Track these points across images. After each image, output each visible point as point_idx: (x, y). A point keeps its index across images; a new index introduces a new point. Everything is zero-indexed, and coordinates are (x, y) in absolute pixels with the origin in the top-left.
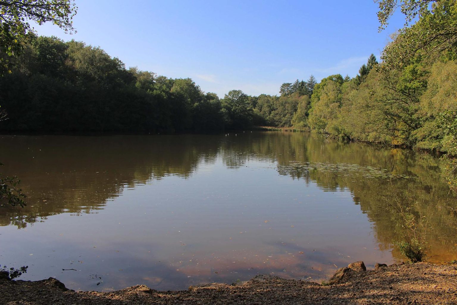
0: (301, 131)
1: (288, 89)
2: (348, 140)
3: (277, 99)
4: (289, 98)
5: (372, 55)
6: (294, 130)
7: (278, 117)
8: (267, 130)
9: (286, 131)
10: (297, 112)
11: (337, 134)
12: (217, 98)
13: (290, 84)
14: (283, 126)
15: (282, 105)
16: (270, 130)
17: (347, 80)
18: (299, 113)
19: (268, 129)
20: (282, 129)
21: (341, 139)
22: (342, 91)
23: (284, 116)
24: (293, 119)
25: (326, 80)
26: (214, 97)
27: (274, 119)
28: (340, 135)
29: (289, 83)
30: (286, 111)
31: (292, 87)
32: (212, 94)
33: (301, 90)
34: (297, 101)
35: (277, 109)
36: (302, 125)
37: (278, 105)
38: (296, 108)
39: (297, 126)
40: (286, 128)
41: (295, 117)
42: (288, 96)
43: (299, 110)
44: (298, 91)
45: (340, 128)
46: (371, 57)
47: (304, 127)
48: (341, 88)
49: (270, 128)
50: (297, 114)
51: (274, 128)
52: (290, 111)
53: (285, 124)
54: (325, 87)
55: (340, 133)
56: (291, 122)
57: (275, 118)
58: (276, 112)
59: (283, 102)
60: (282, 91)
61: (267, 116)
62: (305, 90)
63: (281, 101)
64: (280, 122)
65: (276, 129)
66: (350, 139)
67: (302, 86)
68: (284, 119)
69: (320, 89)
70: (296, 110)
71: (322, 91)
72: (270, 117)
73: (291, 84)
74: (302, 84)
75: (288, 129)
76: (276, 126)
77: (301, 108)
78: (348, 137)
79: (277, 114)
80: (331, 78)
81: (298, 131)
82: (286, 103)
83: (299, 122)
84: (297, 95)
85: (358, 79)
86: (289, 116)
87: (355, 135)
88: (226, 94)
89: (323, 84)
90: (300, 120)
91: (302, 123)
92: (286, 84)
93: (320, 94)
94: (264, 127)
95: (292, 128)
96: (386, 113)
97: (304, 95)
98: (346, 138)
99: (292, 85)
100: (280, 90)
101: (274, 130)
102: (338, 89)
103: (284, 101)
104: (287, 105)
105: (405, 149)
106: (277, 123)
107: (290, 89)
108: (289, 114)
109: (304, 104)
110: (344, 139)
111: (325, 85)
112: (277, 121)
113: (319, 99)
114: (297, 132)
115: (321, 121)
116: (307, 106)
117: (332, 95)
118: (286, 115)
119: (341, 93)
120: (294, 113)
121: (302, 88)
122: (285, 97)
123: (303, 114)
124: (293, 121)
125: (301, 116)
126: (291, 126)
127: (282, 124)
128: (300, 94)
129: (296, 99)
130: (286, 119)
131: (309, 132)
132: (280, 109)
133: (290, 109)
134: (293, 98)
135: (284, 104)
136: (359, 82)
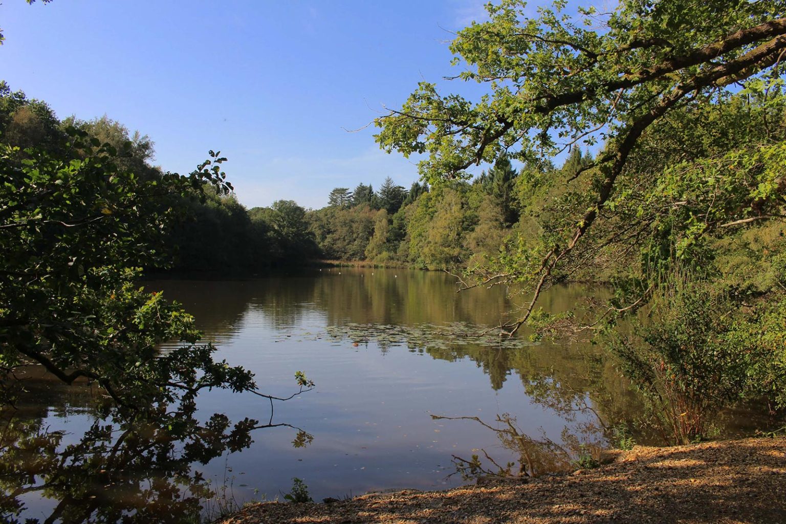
0: (387, 267)
1: (344, 197)
4: (353, 213)
6: (375, 265)
7: (339, 244)
8: (332, 266)
9: (363, 267)
10: (374, 236)
13: (346, 190)
14: (349, 259)
15: (345, 225)
16: (338, 266)
18: (378, 237)
19: (335, 264)
20: (353, 264)
22: (471, 206)
23: (349, 242)
24: (369, 247)
27: (332, 248)
29: (345, 188)
30: (355, 235)
31: (352, 194)
33: (370, 201)
34: (370, 219)
35: (337, 231)
36: (387, 256)
37: (337, 224)
38: (372, 230)
39: (379, 258)
40: (356, 263)
41: (371, 245)
42: (351, 211)
43: (377, 233)
44: (365, 203)
48: (468, 201)
49: (336, 262)
50: (375, 240)
52: (361, 235)
53: (353, 254)
56: (365, 252)
57: (335, 247)
58: (336, 236)
60: (334, 201)
61: (319, 243)
62: (377, 200)
64: (343, 252)
65: (345, 264)
67: (369, 193)
68: (351, 248)
70: (371, 233)
71: (438, 205)
72: (325, 244)
73: (349, 189)
74: (371, 190)
75: (364, 263)
76: (340, 259)
77: (380, 229)
79: (337, 239)
82: (352, 221)
83: (380, 253)
84: (366, 209)
86: (360, 243)
90: (380, 249)
91: (385, 254)
92: (339, 190)
94: (329, 262)
95: (372, 263)
97: (377, 209)
99: (351, 191)
100: (330, 200)
101: (343, 266)
102: (464, 202)
103: (347, 218)
104: (354, 225)
106: (338, 255)
108: (361, 240)
109: (384, 223)
112: (338, 251)
113: (431, 218)
114: (380, 269)
116: (388, 227)
118: (353, 241)
119: (469, 208)
120: (370, 238)
121: (371, 196)
123: (384, 239)
124: (368, 250)
125: (381, 243)
126: (366, 259)
127: (348, 255)
129: (367, 214)
130: (354, 247)
131: (403, 268)
132: (342, 231)
133: (360, 231)
134: (362, 213)
135: (349, 224)
136: (499, 192)
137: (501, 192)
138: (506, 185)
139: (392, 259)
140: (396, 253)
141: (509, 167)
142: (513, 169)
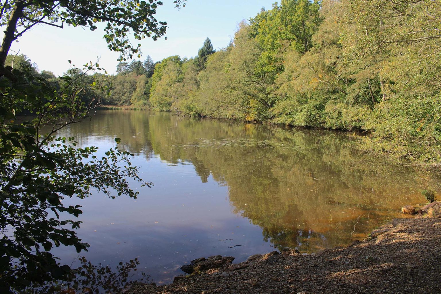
0: (142, 110)
1: (124, 68)
2: (199, 117)
3: (115, 78)
4: (127, 77)
5: (208, 39)
6: (134, 108)
7: (117, 96)
8: (107, 109)
9: (127, 109)
10: (136, 91)
11: (188, 112)
12: (54, 76)
14: (122, 105)
15: (120, 84)
16: (111, 109)
17: (185, 61)
18: (138, 92)
19: (109, 108)
20: (123, 108)
21: (192, 116)
22: (183, 71)
23: (122, 95)
24: (133, 98)
25: (166, 61)
26: (51, 75)
27: (112, 98)
28: (192, 113)
30: (125, 90)
31: (129, 66)
32: (48, 72)
33: (138, 70)
34: (135, 80)
35: (115, 88)
36: (142, 103)
37: (116, 84)
38: (135, 87)
39: (138, 104)
40: (126, 106)
41: (134, 96)
42: (126, 76)
43: (138, 89)
44: (135, 71)
45: (191, 106)
46: (207, 40)
47: (144, 105)
48: (181, 69)
49: (110, 107)
50: (136, 93)
51: (114, 107)
52: (129, 90)
53: (125, 102)
54: (166, 67)
55: (191, 111)
56: (131, 101)
57: (114, 97)
58: (115, 91)
59: (121, 81)
60: (119, 70)
61: (106, 95)
62: (142, 70)
63: (119, 81)
64: (119, 101)
65: (117, 107)
66: (201, 116)
67: (139, 65)
68: (123, 98)
69: (161, 69)
70: (135, 89)
71: (163, 71)
72: (109, 96)
73: (127, 63)
74: (139, 64)
75: (128, 107)
76: (116, 105)
77: (140, 87)
78: (200, 115)
79: (116, 93)
80: (170, 59)
81: (138, 109)
82: (124, 82)
83: (139, 101)
84: (135, 75)
85: (197, 61)
86: (128, 95)
87: (206, 112)
88: (64, 73)
89: (164, 64)
90: (139, 98)
91: (141, 102)
92: (122, 64)
93: (162, 74)
94: (104, 106)
95: (132, 107)
96: (245, 93)
97: (141, 74)
98: (197, 115)
99: (129, 64)
100: (116, 70)
101: (114, 109)
102: (179, 69)
103: (123, 80)
104: (126, 84)
105: (256, 124)
106: (116, 102)
107: (127, 69)
108: (129, 93)
109: (143, 83)
110: (195, 116)
111: (166, 65)
112: (116, 100)
113: (161, 79)
114: (137, 111)
115: (163, 100)
116: (145, 85)
117: (173, 75)
118: (124, 94)
119: (181, 73)
120: (134, 92)
121: (139, 67)
122: (123, 77)
123: (142, 92)
125: (140, 95)
126: (131, 105)
127: (121, 102)
128: (137, 73)
129: (134, 78)
130: (125, 97)
131: (150, 110)
132: (118, 88)
133: (129, 88)
134: (131, 77)
135: (122, 84)
136: (198, 64)
137: (199, 63)
138: (203, 58)
139: (145, 104)
140: (148, 101)
141: (211, 48)
142: (214, 50)
